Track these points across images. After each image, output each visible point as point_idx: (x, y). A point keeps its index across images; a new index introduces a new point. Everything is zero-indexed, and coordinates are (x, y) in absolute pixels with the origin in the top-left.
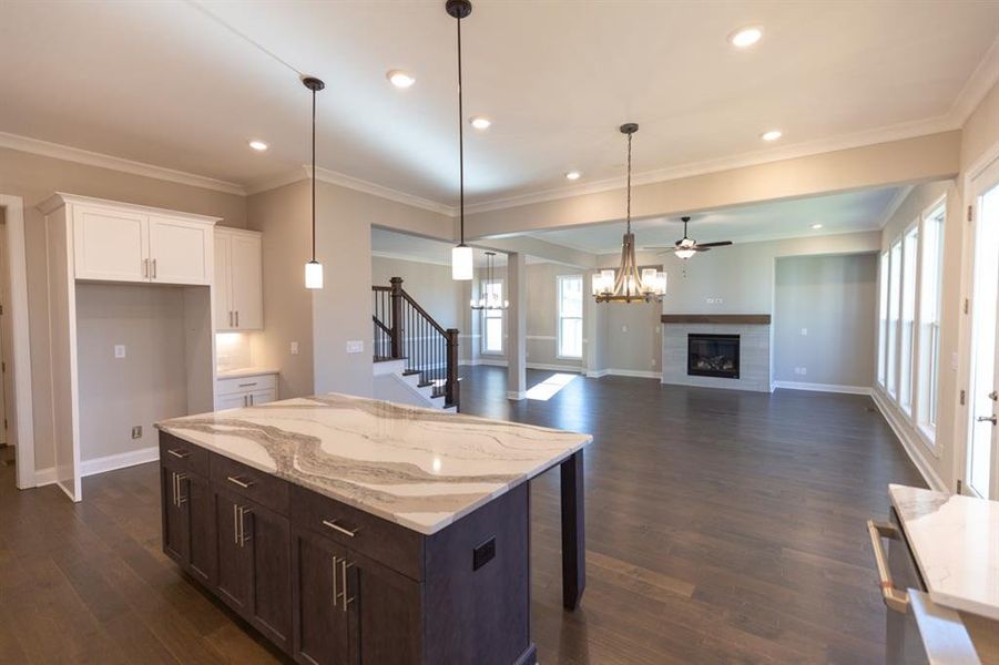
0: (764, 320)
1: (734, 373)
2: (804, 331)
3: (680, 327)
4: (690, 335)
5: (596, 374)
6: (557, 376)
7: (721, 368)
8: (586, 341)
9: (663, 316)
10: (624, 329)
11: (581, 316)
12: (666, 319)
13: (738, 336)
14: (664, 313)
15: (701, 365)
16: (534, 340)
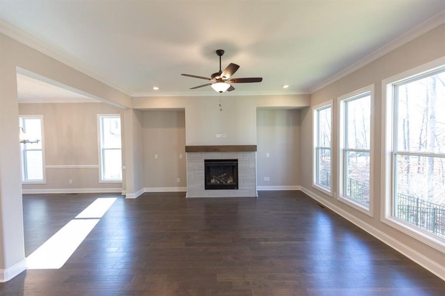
0: (253, 148)
1: (235, 186)
2: (268, 155)
3: (198, 155)
4: (206, 161)
5: (134, 195)
6: (99, 201)
7: (226, 182)
8: (124, 168)
9: (187, 147)
10: (156, 156)
11: (121, 147)
12: (190, 149)
13: (237, 160)
14: (186, 145)
15: (213, 181)
16: (78, 169)
